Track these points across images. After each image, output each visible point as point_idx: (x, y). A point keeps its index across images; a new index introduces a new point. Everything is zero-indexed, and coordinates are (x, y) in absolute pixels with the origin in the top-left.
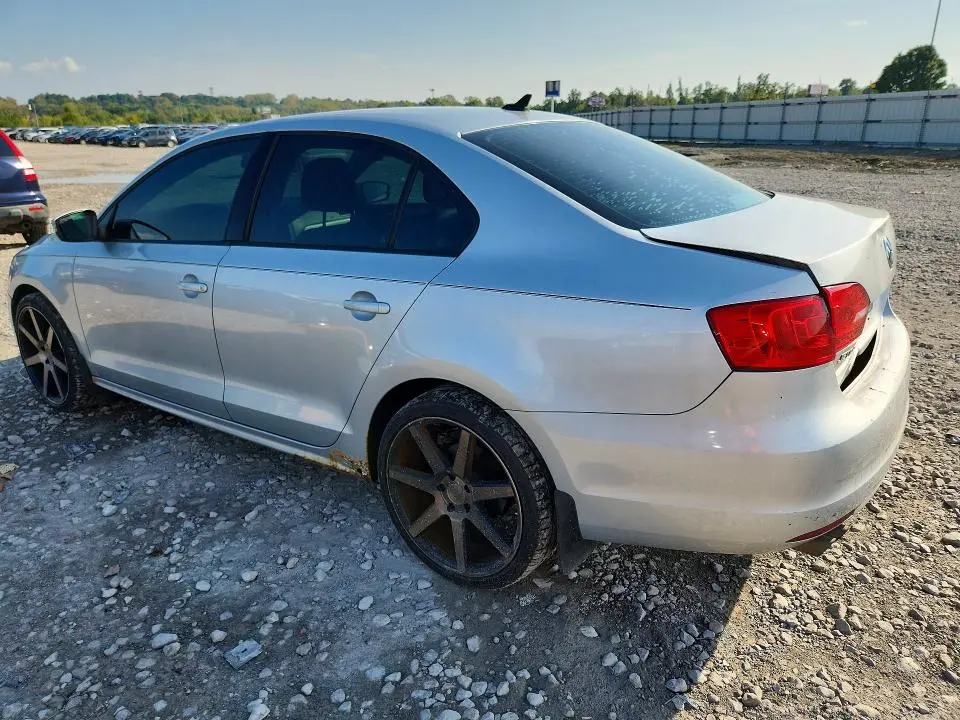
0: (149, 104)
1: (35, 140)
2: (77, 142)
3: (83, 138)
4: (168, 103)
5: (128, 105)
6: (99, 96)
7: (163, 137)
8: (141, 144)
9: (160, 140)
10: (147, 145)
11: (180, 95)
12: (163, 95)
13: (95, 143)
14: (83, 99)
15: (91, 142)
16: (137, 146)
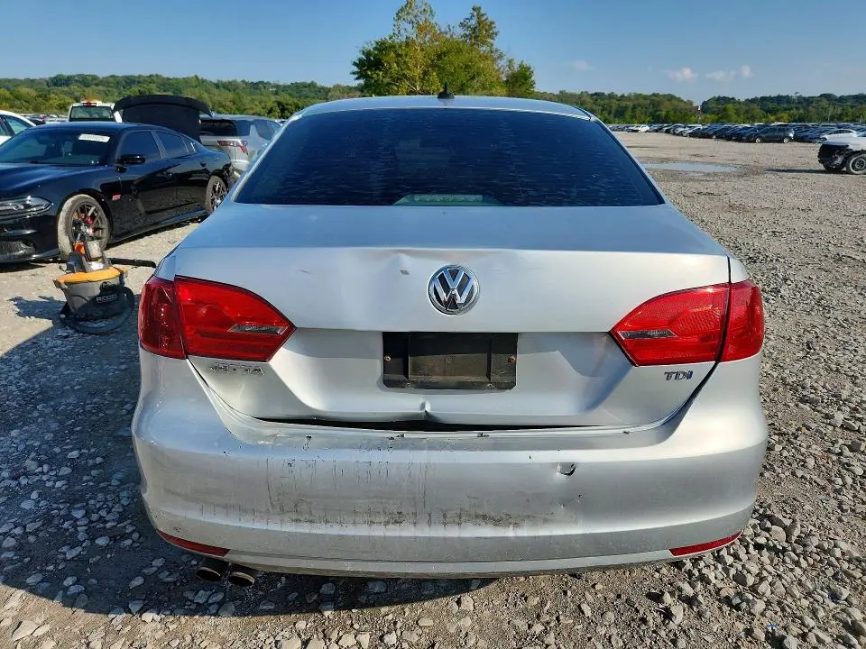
0: (805, 104)
1: (681, 134)
2: (709, 137)
3: (715, 133)
4: (825, 103)
5: (785, 106)
6: (762, 98)
7: (782, 134)
8: (758, 140)
9: (777, 137)
10: (764, 141)
11: (838, 95)
12: (821, 96)
13: (722, 138)
14: (747, 100)
15: (719, 137)
16: (754, 142)
